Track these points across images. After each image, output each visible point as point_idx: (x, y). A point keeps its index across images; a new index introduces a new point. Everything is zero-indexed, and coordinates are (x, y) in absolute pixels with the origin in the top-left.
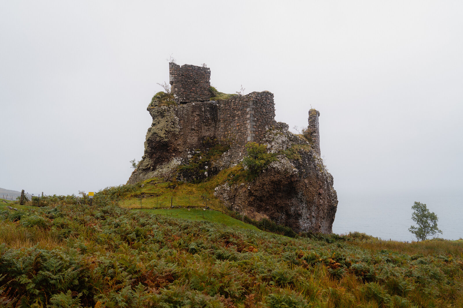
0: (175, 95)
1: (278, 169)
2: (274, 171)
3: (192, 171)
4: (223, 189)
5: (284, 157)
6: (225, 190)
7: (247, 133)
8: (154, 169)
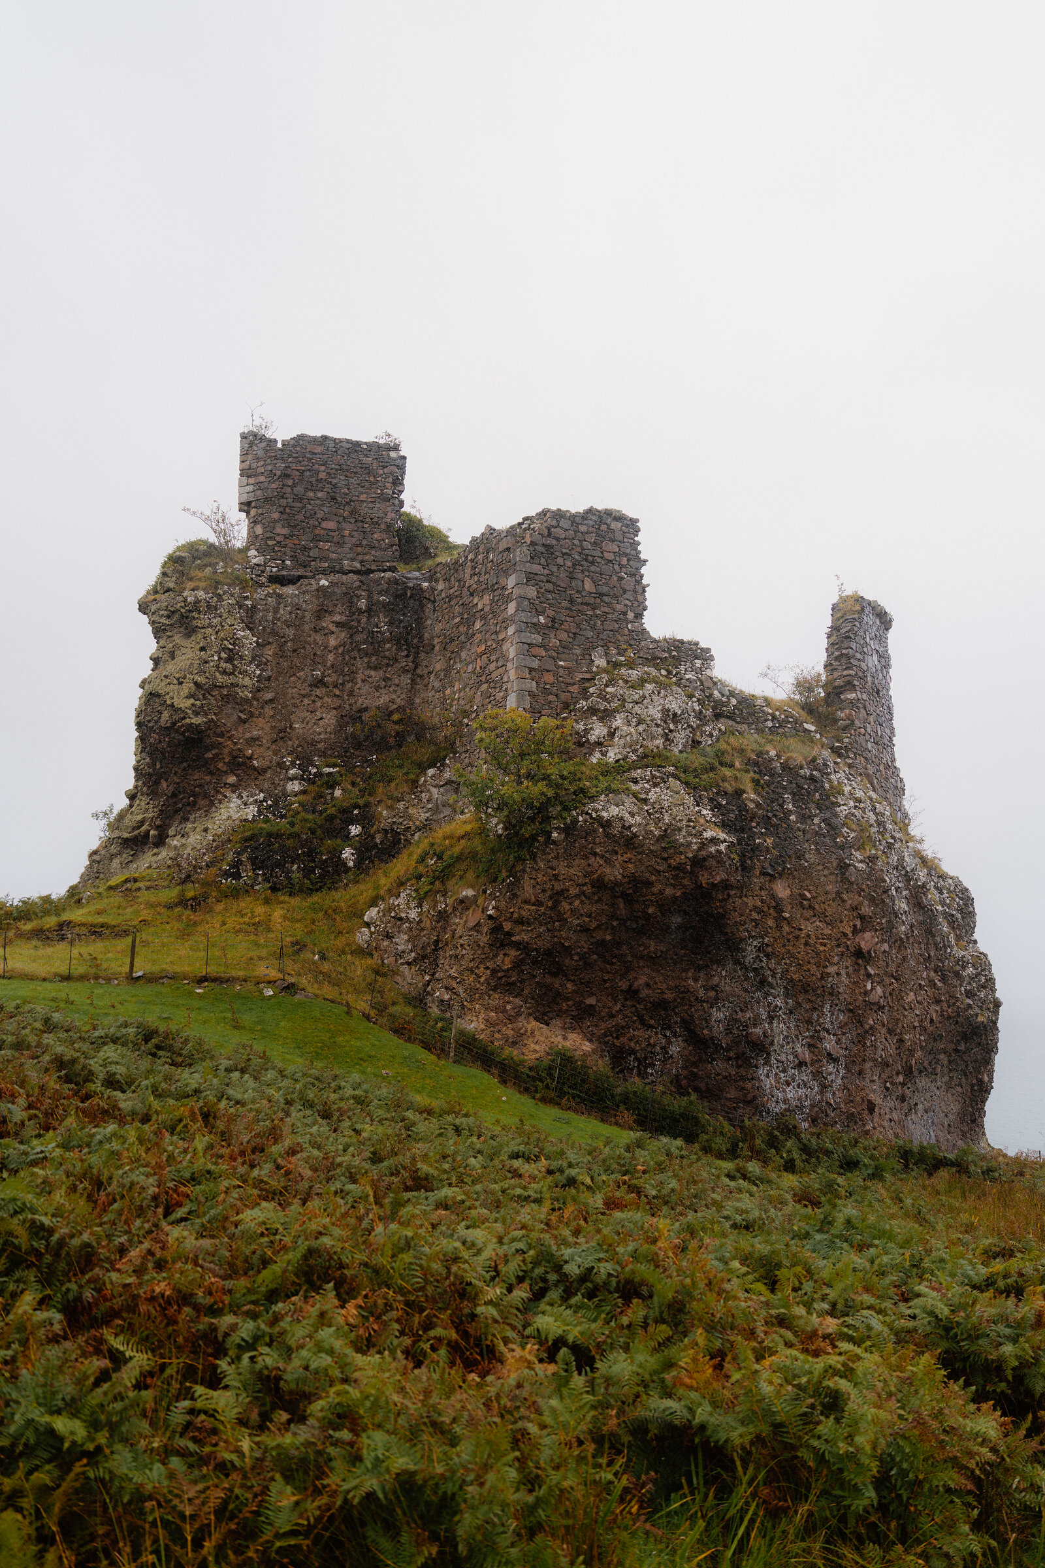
0: (253, 553)
1: (623, 826)
2: (607, 835)
3: (289, 843)
4: (393, 914)
5: (662, 778)
6: (401, 919)
7: (505, 679)
8: (160, 842)
